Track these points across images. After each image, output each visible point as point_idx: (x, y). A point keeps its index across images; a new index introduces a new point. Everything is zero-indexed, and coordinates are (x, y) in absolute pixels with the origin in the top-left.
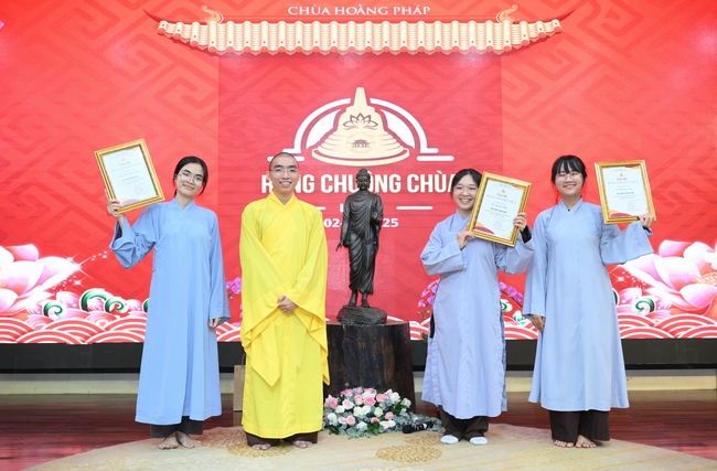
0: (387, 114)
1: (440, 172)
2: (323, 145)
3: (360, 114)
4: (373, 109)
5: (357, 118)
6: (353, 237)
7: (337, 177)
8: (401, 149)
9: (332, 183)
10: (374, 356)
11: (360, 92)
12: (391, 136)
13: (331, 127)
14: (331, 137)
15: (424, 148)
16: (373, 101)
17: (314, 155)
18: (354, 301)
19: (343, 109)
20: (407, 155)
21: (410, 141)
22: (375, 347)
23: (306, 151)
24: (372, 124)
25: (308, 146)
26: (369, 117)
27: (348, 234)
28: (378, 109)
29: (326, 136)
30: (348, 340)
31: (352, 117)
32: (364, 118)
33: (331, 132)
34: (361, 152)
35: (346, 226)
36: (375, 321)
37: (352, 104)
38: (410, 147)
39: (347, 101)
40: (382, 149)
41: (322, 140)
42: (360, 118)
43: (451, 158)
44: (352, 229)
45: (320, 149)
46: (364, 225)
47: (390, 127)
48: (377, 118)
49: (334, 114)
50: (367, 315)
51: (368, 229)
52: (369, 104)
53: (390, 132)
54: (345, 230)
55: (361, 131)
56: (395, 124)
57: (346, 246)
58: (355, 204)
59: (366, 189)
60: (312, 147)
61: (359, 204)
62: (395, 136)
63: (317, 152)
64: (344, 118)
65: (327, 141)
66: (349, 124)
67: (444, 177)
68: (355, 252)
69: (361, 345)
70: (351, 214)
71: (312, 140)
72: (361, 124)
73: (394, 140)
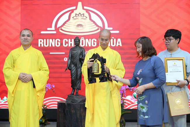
0: (91, 13)
1: (113, 38)
2: (64, 26)
3: (80, 13)
4: (85, 11)
5: (78, 15)
6: (72, 66)
7: (69, 40)
8: (97, 28)
9: (68, 43)
10: (78, 116)
11: (80, 4)
12: (92, 23)
13: (67, 19)
14: (67, 23)
15: (106, 27)
16: (85, 7)
17: (60, 31)
18: (73, 93)
19: (72, 11)
20: (99, 30)
21: (101, 25)
22: (78, 112)
23: (57, 29)
24: (84, 17)
25: (58, 27)
26: (83, 14)
27: (70, 65)
28: (87, 11)
29: (65, 23)
30: (67, 109)
31: (76, 14)
32: (81, 15)
33: (67, 21)
34: (80, 29)
35: (70, 61)
36: (79, 101)
37: (76, 9)
38: (100, 27)
39: (74, 8)
40: (88, 28)
41: (64, 24)
42: (80, 15)
43: (118, 32)
44: (72, 62)
45: (63, 28)
46: (77, 61)
47: (92, 18)
48: (86, 15)
49: (69, 13)
50: (76, 99)
51: (78, 62)
52: (83, 9)
53: (92, 21)
54: (69, 63)
55: (80, 20)
56: (94, 17)
57: (70, 69)
58: (73, 52)
59: (78, 45)
60: (59, 27)
61: (75, 52)
62: (94, 22)
63: (61, 29)
64: (73, 15)
65: (65, 25)
66: (75, 17)
67: (115, 40)
68: (73, 72)
69: (73, 111)
70: (72, 56)
71: (59, 24)
72: (80, 18)
73: (94, 24)
